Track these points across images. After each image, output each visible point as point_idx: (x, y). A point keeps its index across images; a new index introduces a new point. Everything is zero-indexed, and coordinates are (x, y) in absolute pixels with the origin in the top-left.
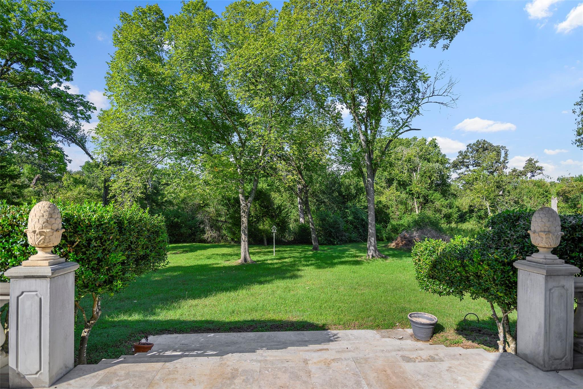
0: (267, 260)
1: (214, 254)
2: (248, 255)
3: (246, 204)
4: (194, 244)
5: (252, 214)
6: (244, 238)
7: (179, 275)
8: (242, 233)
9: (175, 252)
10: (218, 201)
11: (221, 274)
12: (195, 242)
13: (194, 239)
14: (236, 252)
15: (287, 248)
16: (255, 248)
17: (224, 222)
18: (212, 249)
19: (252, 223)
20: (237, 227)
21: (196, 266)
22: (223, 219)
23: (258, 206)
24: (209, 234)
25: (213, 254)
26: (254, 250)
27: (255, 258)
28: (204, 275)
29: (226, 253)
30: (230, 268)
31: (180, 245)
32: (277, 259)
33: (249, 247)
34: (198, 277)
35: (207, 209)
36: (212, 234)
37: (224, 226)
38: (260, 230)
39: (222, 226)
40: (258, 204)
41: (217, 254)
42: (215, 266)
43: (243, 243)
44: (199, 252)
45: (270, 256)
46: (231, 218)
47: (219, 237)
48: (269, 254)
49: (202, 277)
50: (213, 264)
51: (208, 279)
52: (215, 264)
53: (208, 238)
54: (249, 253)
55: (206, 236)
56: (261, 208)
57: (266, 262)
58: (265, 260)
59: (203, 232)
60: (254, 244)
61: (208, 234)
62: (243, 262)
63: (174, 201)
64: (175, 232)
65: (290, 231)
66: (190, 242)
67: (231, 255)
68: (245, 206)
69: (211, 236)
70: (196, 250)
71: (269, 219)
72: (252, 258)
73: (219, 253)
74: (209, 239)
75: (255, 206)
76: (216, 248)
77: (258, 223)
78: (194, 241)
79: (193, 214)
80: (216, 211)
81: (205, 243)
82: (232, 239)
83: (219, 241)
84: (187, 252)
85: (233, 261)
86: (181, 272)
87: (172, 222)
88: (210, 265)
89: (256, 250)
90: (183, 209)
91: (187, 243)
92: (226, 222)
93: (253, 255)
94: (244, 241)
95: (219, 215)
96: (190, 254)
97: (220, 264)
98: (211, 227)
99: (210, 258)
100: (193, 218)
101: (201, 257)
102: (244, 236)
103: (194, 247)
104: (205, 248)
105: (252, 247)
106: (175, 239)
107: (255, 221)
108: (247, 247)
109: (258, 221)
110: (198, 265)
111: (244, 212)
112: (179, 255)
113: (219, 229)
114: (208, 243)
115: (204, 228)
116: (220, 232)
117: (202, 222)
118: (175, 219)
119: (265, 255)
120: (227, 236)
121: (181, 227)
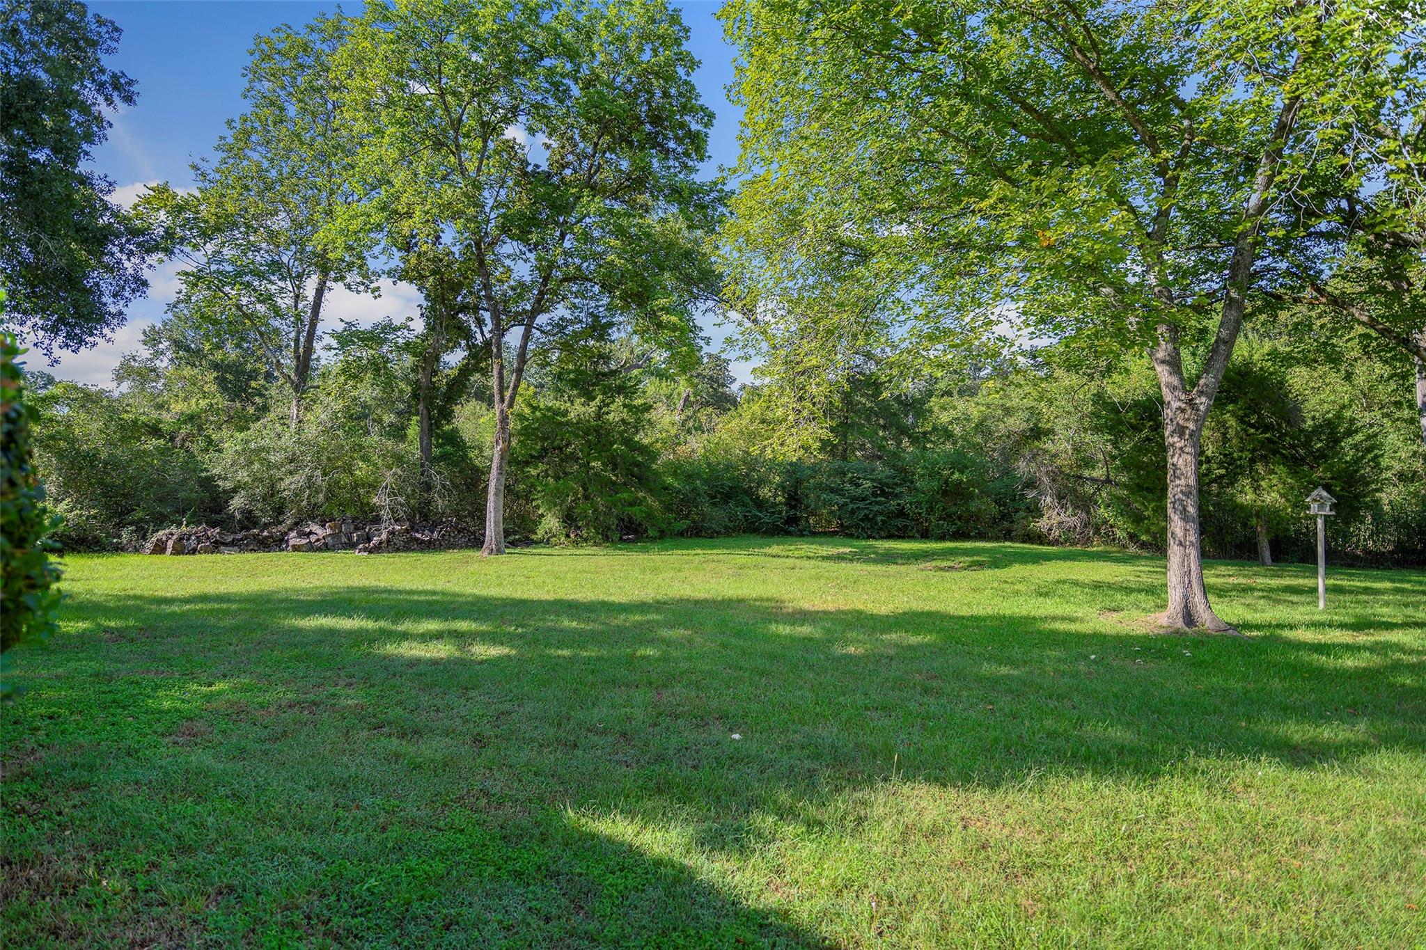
0: (1291, 627)
1: (1064, 582)
2: (1198, 599)
3: (1190, 402)
4: (1007, 544)
5: (1209, 453)
6: (1179, 533)
7: (921, 646)
8: (1170, 511)
9: (949, 564)
10: (1082, 418)
11: (1082, 667)
12: (1012, 540)
13: (1009, 532)
14: (1146, 580)
15: (1381, 579)
16: (1222, 569)
17: (1103, 482)
18: (1061, 563)
19: (1209, 484)
20: (1150, 496)
21: (992, 618)
22: (1099, 473)
23: (1232, 422)
24: (1053, 518)
25: (1059, 582)
26: (1218, 576)
27: (1230, 611)
28: (1010, 662)
29: (1109, 579)
30: (1122, 645)
31: (968, 545)
32: (1343, 626)
33: (1202, 567)
34: (987, 668)
35: (1048, 446)
36: (1063, 517)
37: (1104, 495)
38: (1242, 507)
39: (1094, 494)
40: (1234, 414)
41: (1076, 583)
42: (1060, 626)
43: (1175, 552)
44: (1017, 570)
45: (1301, 609)
46: (1126, 467)
47: (1086, 526)
48: (1295, 598)
49: (1004, 670)
50: (1055, 619)
51: (1024, 684)
52: (1063, 619)
53: (1050, 529)
54: (1206, 589)
55: (1043, 524)
56: (1246, 431)
57: (1287, 634)
58: (1280, 626)
59: (1035, 511)
60: (1214, 557)
61: (1049, 518)
62: (1180, 624)
63: (957, 430)
64: (953, 509)
65: (1378, 515)
66: (997, 539)
67: (1128, 590)
68: (1183, 411)
69: (1060, 523)
70: (1009, 564)
71: (1281, 470)
72: (1215, 607)
73: (1082, 578)
74: (1056, 533)
75: (1223, 424)
76: (1074, 560)
77: (1231, 484)
78: (1008, 536)
79: (1007, 460)
80: (1076, 450)
81: (1041, 543)
82: (1132, 537)
83: (1088, 541)
84: (981, 565)
85: (1135, 613)
86: (934, 636)
87: (946, 482)
88: (1044, 619)
89: (1231, 580)
90: (979, 448)
91: (989, 539)
92: (1108, 481)
93: (1220, 596)
94: (1181, 544)
95: (1089, 463)
96: (989, 573)
97: (1082, 621)
98: (1060, 497)
99: (1046, 595)
100: (1007, 473)
101: (1018, 587)
102: (1180, 523)
103: (1005, 554)
104: (1037, 559)
105: (1211, 567)
106: (953, 529)
107: (1222, 477)
108: (1193, 567)
109: (1231, 478)
110: (1002, 618)
111: (1180, 431)
112: (955, 574)
113: (1084, 504)
114: (1050, 543)
115: (1036, 501)
116: (1088, 513)
117: (1031, 484)
118: (952, 473)
119: (1279, 602)
120: (1112, 526)
121: (971, 496)
